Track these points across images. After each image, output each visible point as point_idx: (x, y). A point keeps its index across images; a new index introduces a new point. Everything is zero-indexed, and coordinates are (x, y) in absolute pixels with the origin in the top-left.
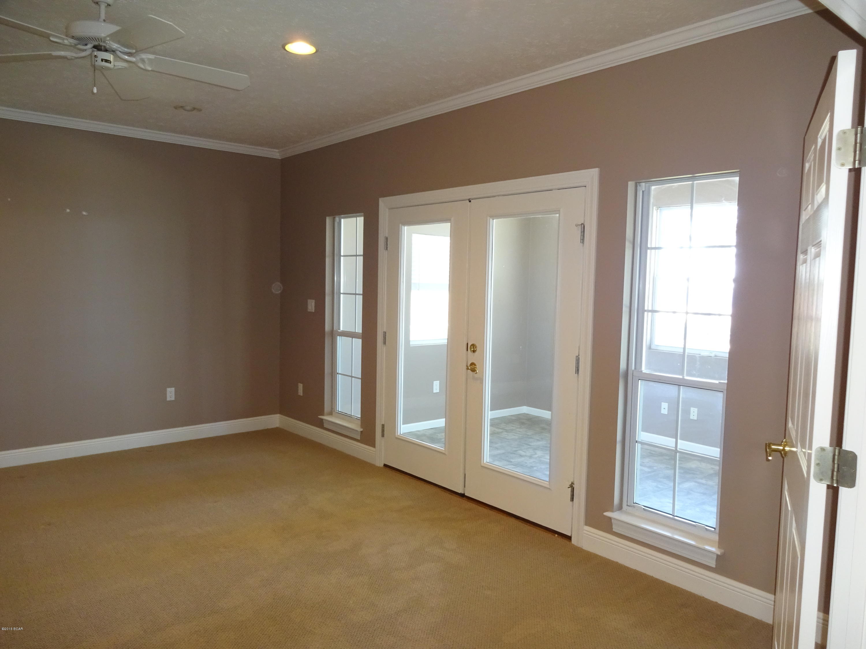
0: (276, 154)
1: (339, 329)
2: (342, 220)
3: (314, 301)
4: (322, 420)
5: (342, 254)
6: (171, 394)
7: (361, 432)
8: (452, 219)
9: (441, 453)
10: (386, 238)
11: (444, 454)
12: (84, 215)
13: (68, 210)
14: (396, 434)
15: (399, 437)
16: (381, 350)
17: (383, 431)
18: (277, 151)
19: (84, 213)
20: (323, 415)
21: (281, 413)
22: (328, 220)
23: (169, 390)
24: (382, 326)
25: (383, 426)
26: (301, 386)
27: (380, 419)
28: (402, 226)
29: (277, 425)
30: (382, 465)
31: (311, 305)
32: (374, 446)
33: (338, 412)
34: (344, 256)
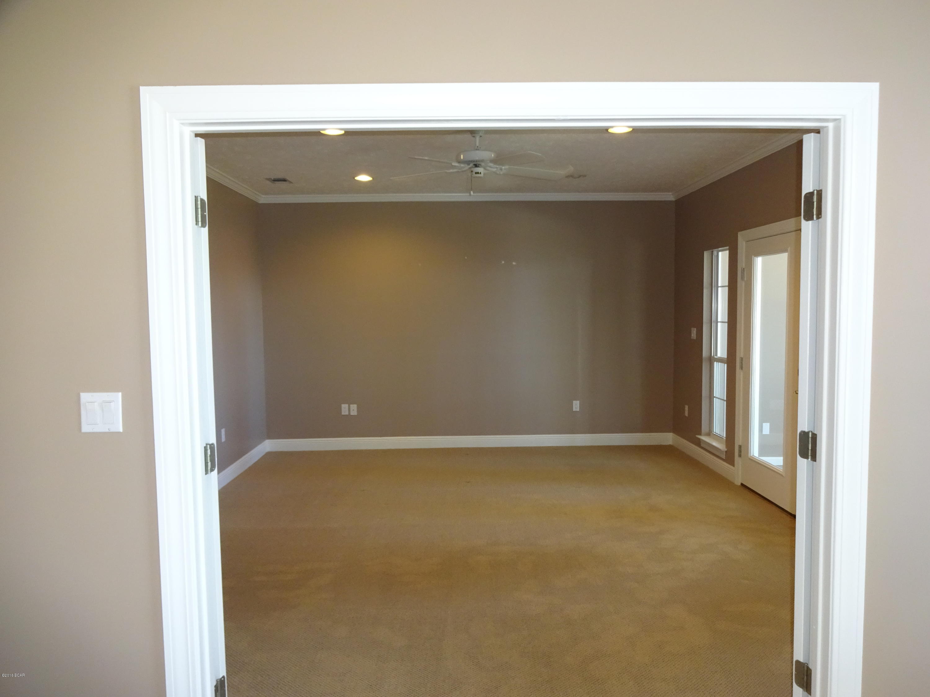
0: (670, 197)
1: (716, 355)
2: (720, 253)
3: (695, 329)
4: (699, 439)
5: (720, 285)
6: (576, 406)
7: (726, 452)
8: (789, 249)
9: (780, 474)
10: (742, 269)
11: (782, 475)
12: (514, 265)
13: (503, 262)
14: (749, 455)
15: (751, 458)
16: (740, 375)
17: (740, 451)
18: (671, 193)
19: (514, 263)
20: (700, 434)
21: (674, 432)
22: (706, 254)
23: (574, 402)
24: (740, 353)
25: (740, 447)
26: (687, 408)
27: (738, 441)
28: (755, 258)
29: (670, 443)
30: (739, 484)
31: (694, 332)
32: (734, 465)
33: (714, 433)
34: (720, 287)
